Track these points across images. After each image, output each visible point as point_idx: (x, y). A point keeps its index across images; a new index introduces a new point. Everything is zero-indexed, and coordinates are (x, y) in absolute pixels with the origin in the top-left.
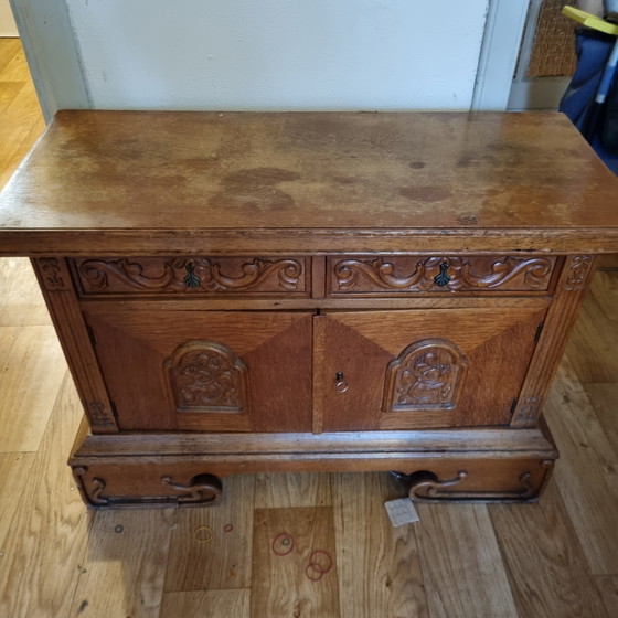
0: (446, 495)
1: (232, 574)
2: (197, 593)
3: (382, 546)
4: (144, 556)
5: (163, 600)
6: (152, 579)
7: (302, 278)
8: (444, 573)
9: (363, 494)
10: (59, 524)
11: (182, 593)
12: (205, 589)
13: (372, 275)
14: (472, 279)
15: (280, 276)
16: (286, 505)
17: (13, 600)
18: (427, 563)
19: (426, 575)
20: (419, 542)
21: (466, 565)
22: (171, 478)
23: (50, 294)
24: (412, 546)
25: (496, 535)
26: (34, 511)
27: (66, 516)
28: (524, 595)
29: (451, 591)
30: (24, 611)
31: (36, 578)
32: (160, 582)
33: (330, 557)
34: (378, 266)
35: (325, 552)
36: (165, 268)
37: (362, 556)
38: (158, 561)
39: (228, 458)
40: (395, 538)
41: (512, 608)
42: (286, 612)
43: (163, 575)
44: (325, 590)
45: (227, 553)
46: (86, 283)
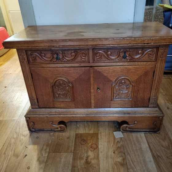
0: (132, 130)
1: (68, 149)
2: (58, 154)
3: (112, 143)
4: (44, 144)
5: (48, 155)
6: (46, 150)
7: (87, 57)
8: (131, 150)
9: (107, 130)
10: (21, 136)
11: (54, 153)
12: (60, 152)
13: (106, 55)
14: (133, 56)
15: (81, 56)
16: (85, 132)
17: (6, 154)
18: (126, 148)
19: (125, 150)
20: (123, 142)
21: (138, 148)
22: (52, 122)
23: (22, 63)
24: (121, 143)
25: (147, 141)
26: (15, 133)
27: (23, 134)
28: (156, 157)
29: (133, 155)
30: (9, 157)
31: (13, 149)
32: (48, 150)
33: (97, 146)
34: (107, 52)
35: (95, 144)
36: (51, 54)
37: (106, 145)
38: (48, 145)
39: (68, 116)
40: (116, 141)
41: (152, 160)
42: (83, 159)
43: (49, 149)
44: (95, 154)
45: (67, 144)
46: (31, 59)
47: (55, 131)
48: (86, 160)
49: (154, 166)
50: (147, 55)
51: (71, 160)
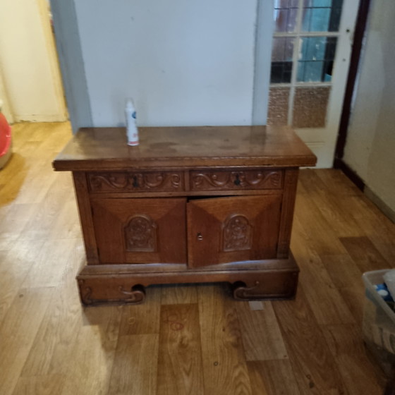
0: (251, 295)
1: (151, 328)
2: (134, 336)
3: (221, 317)
4: (109, 323)
5: (118, 339)
6: (113, 331)
7: (180, 182)
9: (212, 298)
11: (127, 336)
12: (138, 334)
13: (209, 180)
14: (250, 181)
15: (172, 182)
16: (176, 303)
18: (242, 322)
19: (241, 327)
20: (238, 316)
21: (260, 322)
22: (122, 286)
24: (235, 316)
25: (275, 312)
28: (287, 333)
29: (253, 332)
32: (117, 332)
33: (197, 322)
34: (211, 176)
35: (194, 320)
36: (125, 178)
37: (211, 320)
38: (116, 324)
39: (149, 275)
40: (227, 314)
41: (281, 337)
43: (118, 329)
44: (194, 332)
46: (92, 186)
47: (127, 302)
48: (181, 342)
49: (283, 345)
50: (269, 181)
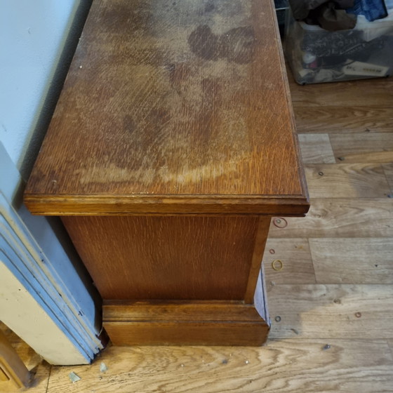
2: (315, 266)
4: (295, 299)
6: (310, 292)
10: (277, 364)
11: (316, 273)
12: (312, 260)
17: (337, 382)
26: (268, 388)
27: (270, 361)
30: (342, 371)
31: (319, 369)
32: (310, 287)
38: (298, 290)
42: (318, 221)
45: (289, 251)
48: (320, 216)
49: (312, 135)
51: (325, 240)
